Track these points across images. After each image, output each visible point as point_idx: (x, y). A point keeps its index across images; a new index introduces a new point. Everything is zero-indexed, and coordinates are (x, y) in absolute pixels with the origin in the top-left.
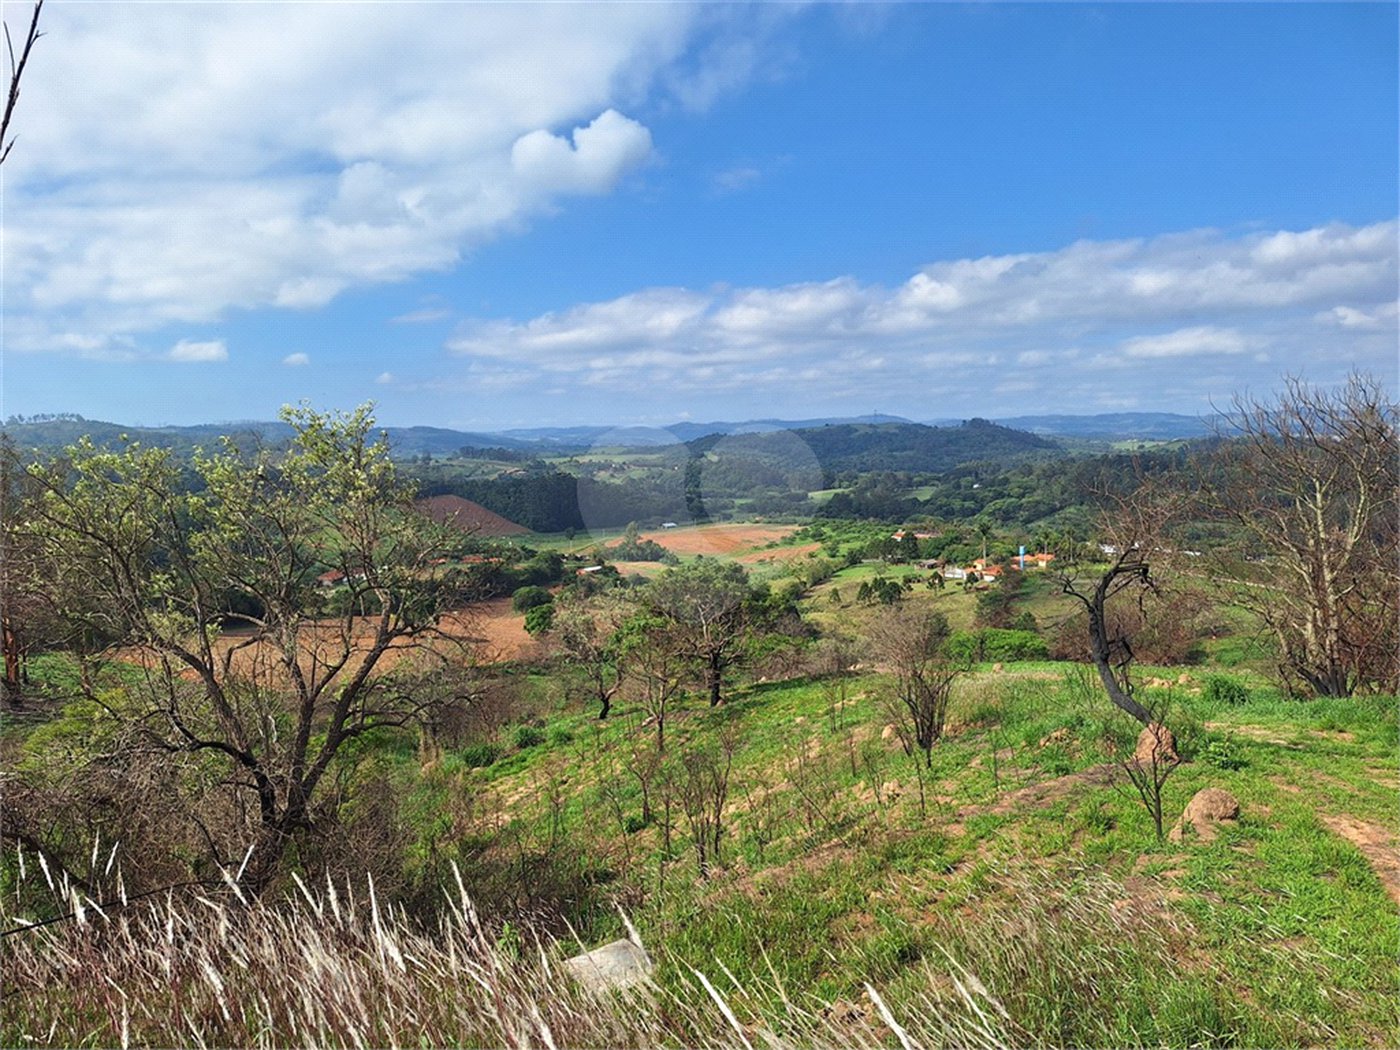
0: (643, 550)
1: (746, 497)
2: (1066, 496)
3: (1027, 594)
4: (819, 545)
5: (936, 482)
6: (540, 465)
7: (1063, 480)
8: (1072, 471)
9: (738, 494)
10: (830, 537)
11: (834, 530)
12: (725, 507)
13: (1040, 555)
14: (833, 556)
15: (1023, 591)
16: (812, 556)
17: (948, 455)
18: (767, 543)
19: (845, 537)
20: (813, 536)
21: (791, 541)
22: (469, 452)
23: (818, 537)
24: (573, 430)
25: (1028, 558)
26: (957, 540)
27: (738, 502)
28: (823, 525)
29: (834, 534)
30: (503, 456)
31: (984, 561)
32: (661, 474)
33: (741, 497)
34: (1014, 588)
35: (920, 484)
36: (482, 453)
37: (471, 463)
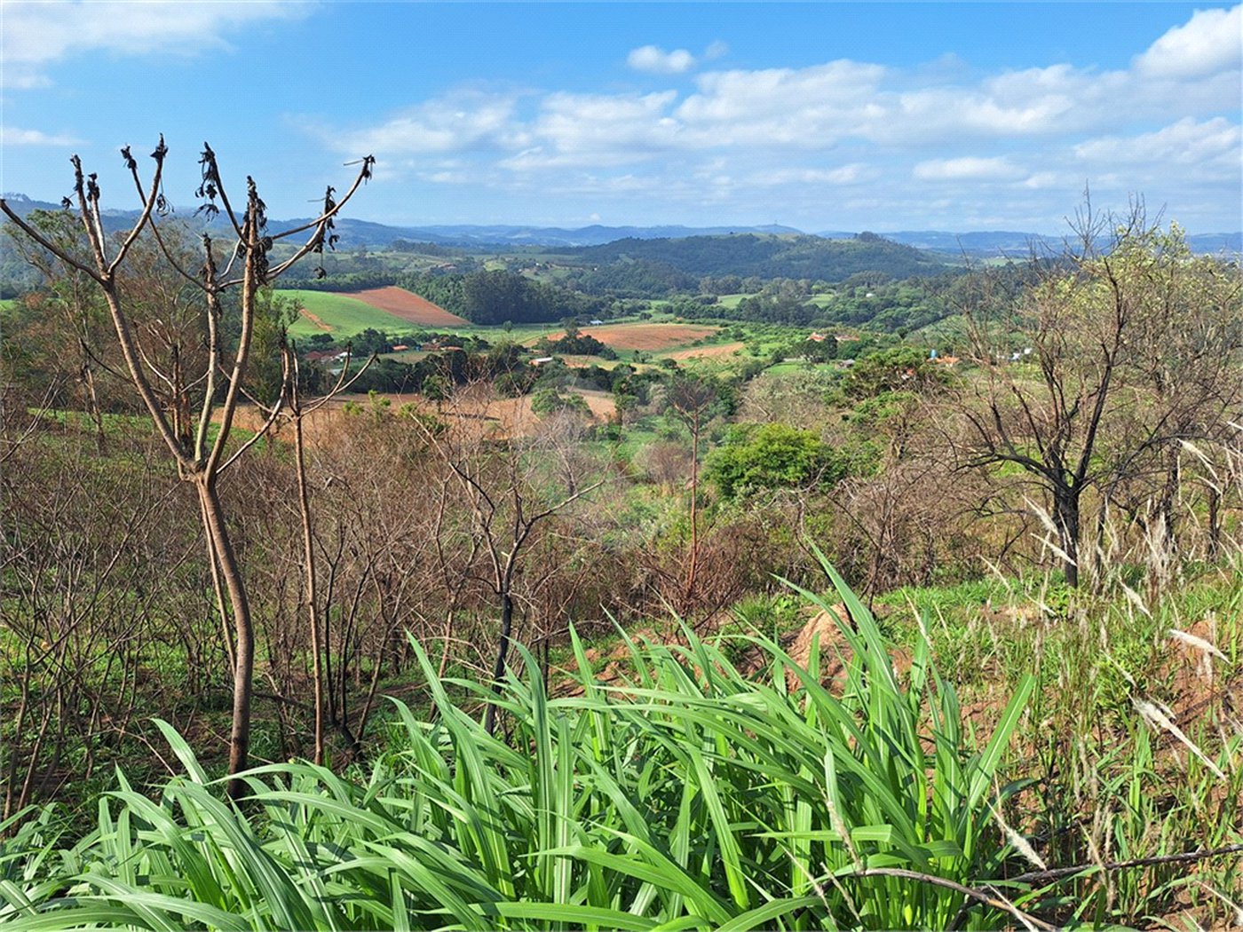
0: (583, 344)
1: (660, 299)
4: (741, 344)
5: (832, 290)
6: (469, 261)
9: (653, 296)
10: (750, 338)
11: (752, 332)
12: (643, 308)
14: (756, 355)
16: (736, 354)
17: (840, 266)
18: (693, 342)
19: (765, 338)
20: (735, 337)
21: (715, 341)
22: (403, 246)
23: (739, 337)
24: (490, 229)
26: (872, 343)
27: (654, 303)
28: (742, 327)
29: (753, 335)
30: (433, 250)
32: (582, 275)
33: (656, 299)
35: (818, 291)
36: (412, 247)
37: (404, 256)
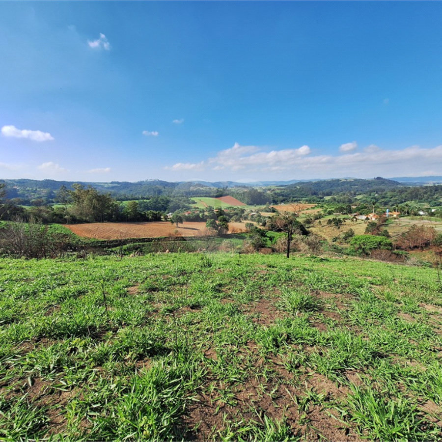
0: (270, 209)
2: (406, 198)
3: (388, 224)
4: (321, 209)
6: (253, 189)
7: (406, 193)
8: (409, 191)
10: (325, 207)
11: (327, 205)
13: (395, 213)
14: (325, 212)
15: (386, 223)
16: (318, 212)
18: (307, 208)
19: (330, 207)
21: (314, 208)
22: (237, 186)
23: (322, 207)
25: (390, 213)
26: (365, 207)
30: (245, 187)
31: (373, 214)
32: (284, 192)
34: (383, 222)
35: (359, 194)
36: (240, 186)
37: (237, 189)
